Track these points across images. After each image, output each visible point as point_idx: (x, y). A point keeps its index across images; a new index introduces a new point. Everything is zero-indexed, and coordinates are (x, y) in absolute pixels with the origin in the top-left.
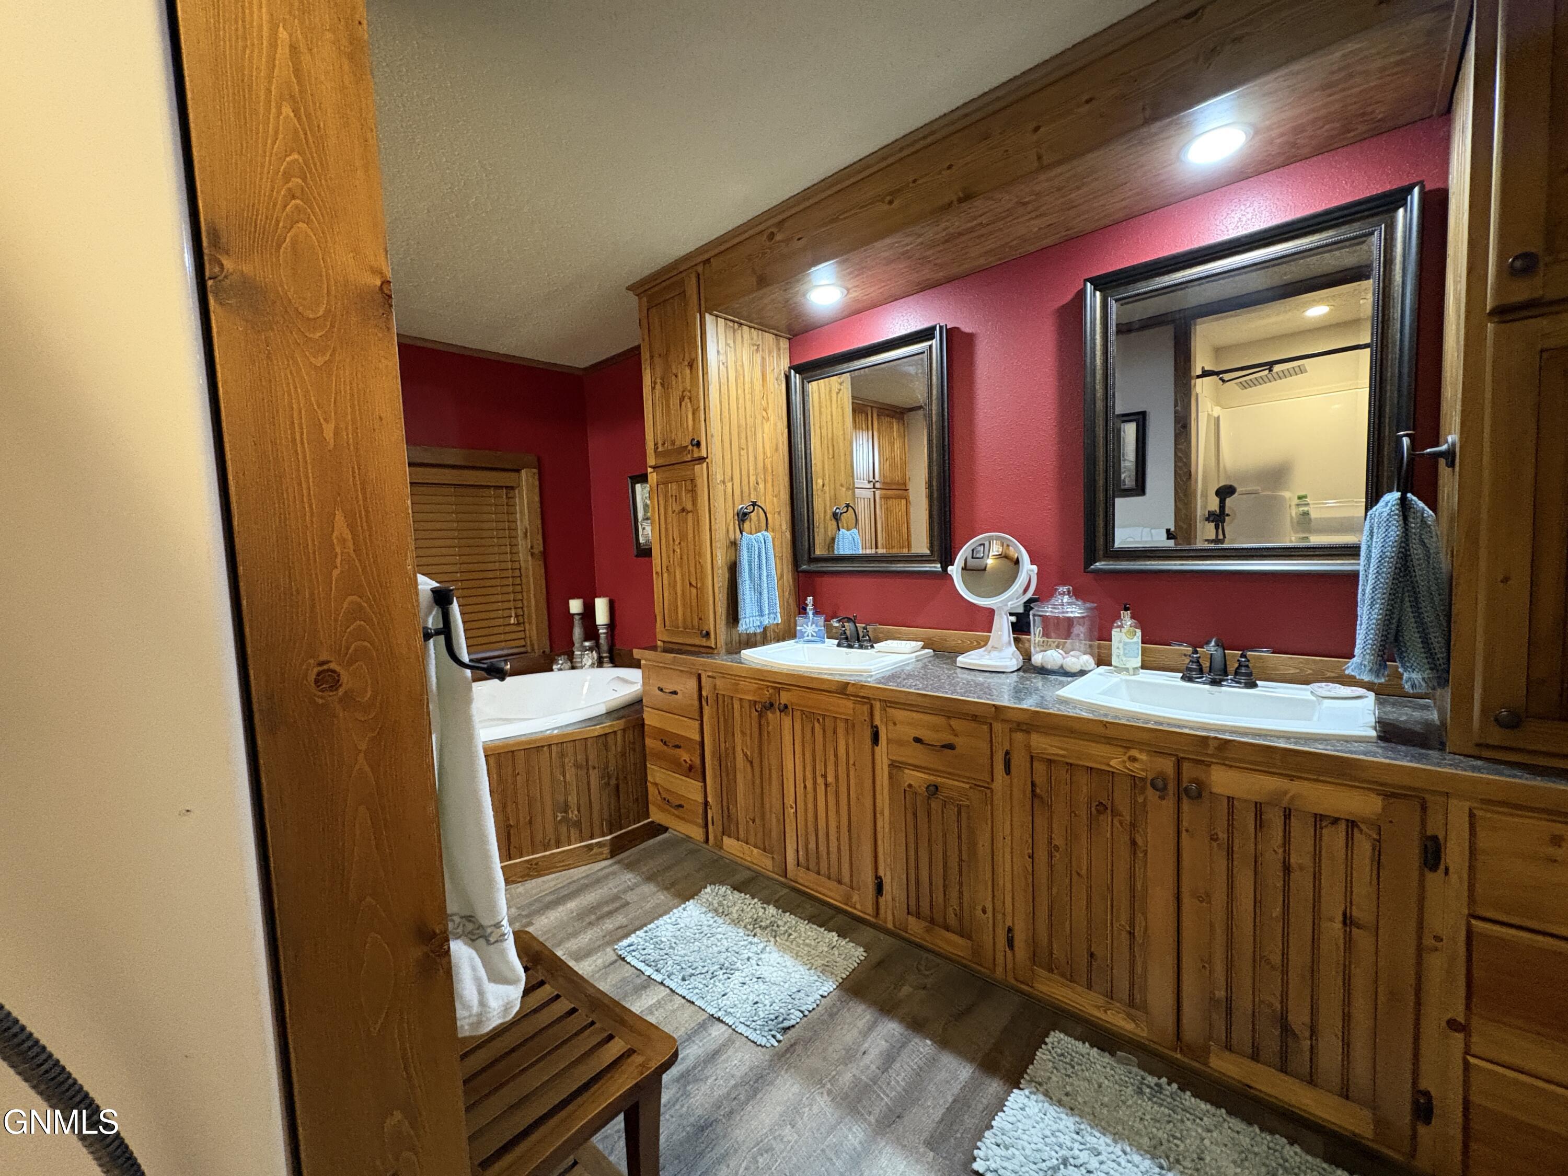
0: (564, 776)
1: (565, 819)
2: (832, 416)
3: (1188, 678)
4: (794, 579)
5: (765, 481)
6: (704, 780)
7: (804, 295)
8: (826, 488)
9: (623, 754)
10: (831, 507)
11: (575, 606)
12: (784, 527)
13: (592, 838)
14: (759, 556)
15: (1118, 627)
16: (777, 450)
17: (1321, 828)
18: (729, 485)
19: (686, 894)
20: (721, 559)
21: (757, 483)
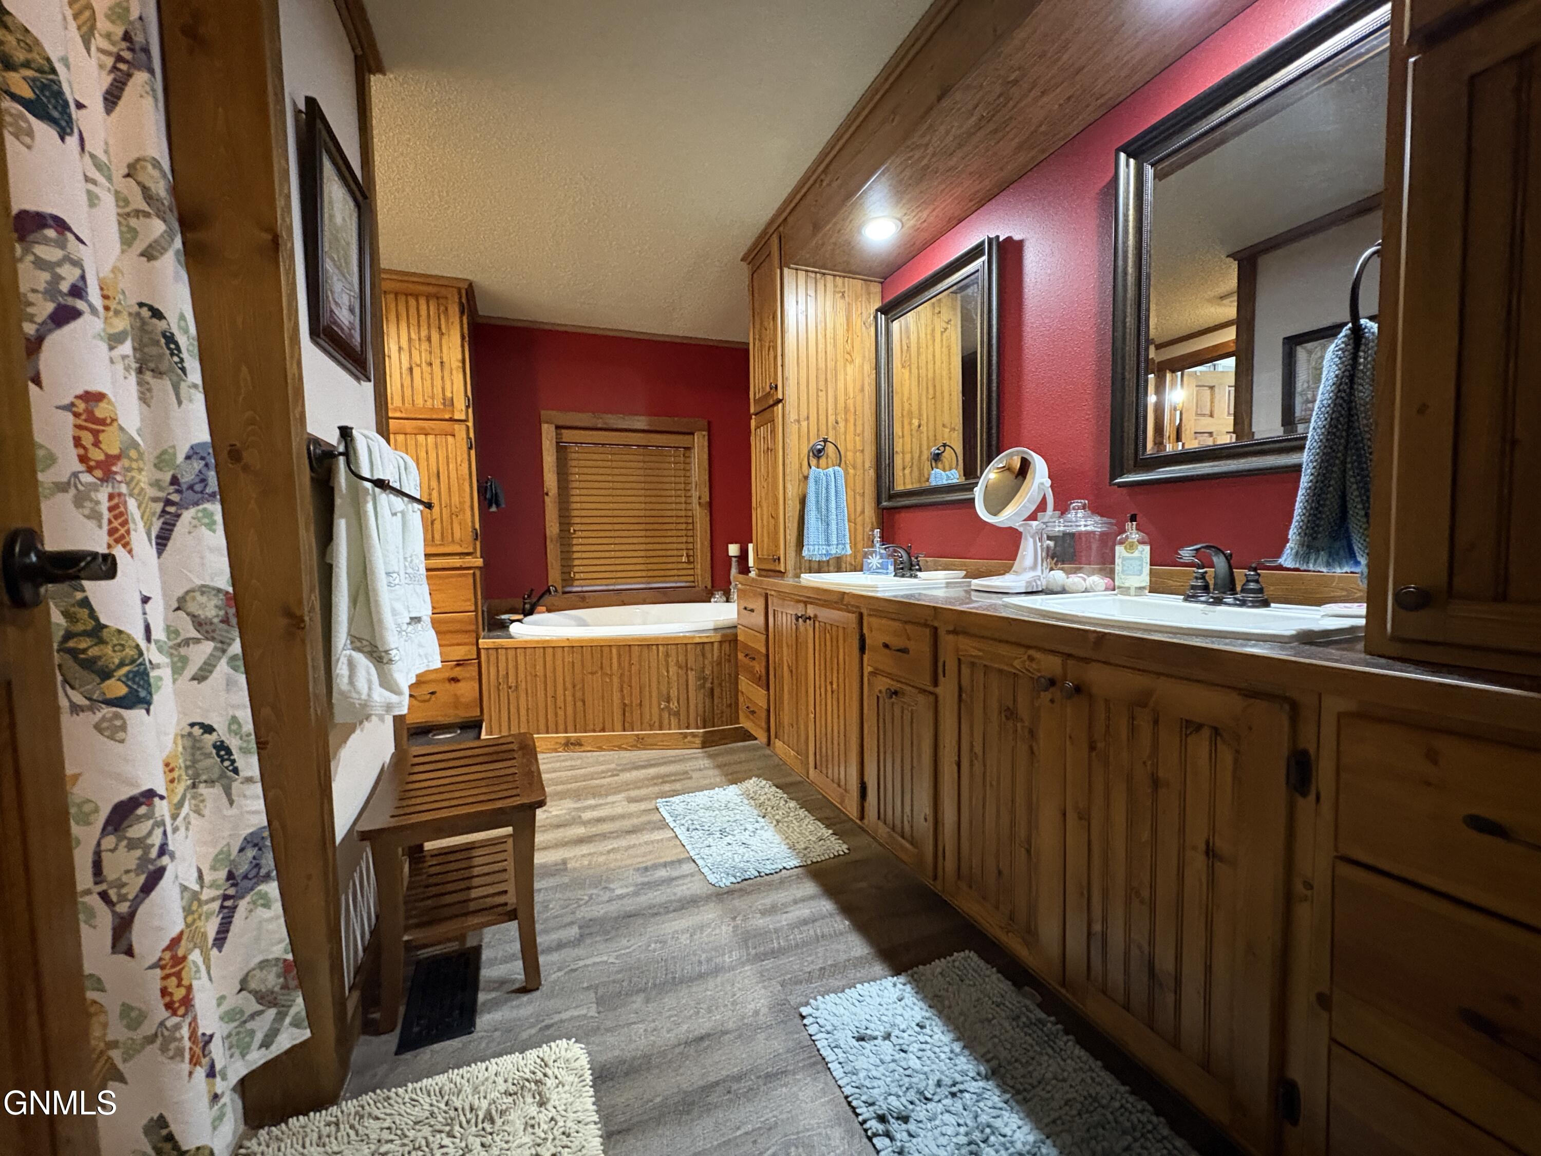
0: (668, 672)
1: (668, 707)
2: (934, 356)
3: (1187, 598)
4: (877, 517)
5: (846, 420)
6: (768, 689)
7: (859, 232)
8: (924, 428)
9: (719, 664)
10: (929, 448)
11: (733, 550)
12: (867, 465)
13: (688, 728)
14: (827, 489)
15: (1121, 543)
16: (862, 390)
17: (1187, 736)
18: (804, 424)
19: (734, 779)
20: (792, 491)
21: (837, 423)
